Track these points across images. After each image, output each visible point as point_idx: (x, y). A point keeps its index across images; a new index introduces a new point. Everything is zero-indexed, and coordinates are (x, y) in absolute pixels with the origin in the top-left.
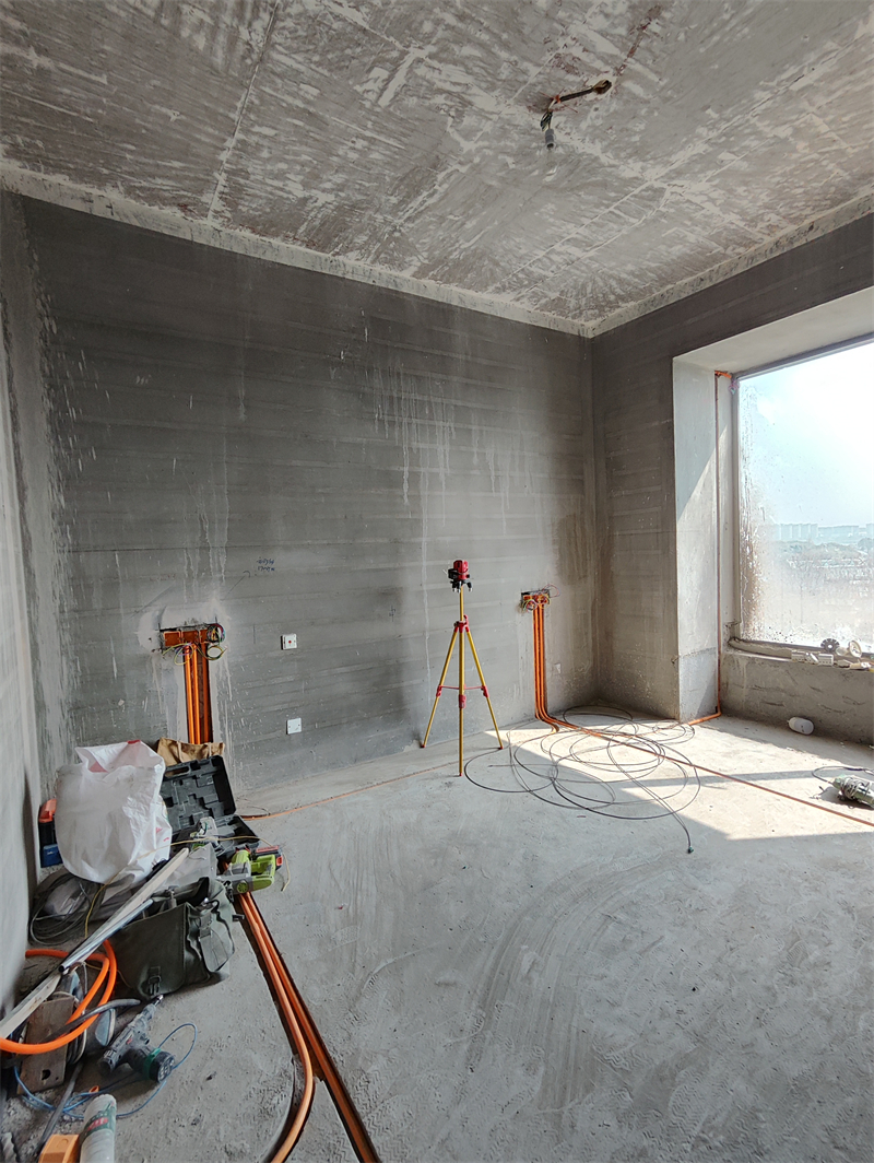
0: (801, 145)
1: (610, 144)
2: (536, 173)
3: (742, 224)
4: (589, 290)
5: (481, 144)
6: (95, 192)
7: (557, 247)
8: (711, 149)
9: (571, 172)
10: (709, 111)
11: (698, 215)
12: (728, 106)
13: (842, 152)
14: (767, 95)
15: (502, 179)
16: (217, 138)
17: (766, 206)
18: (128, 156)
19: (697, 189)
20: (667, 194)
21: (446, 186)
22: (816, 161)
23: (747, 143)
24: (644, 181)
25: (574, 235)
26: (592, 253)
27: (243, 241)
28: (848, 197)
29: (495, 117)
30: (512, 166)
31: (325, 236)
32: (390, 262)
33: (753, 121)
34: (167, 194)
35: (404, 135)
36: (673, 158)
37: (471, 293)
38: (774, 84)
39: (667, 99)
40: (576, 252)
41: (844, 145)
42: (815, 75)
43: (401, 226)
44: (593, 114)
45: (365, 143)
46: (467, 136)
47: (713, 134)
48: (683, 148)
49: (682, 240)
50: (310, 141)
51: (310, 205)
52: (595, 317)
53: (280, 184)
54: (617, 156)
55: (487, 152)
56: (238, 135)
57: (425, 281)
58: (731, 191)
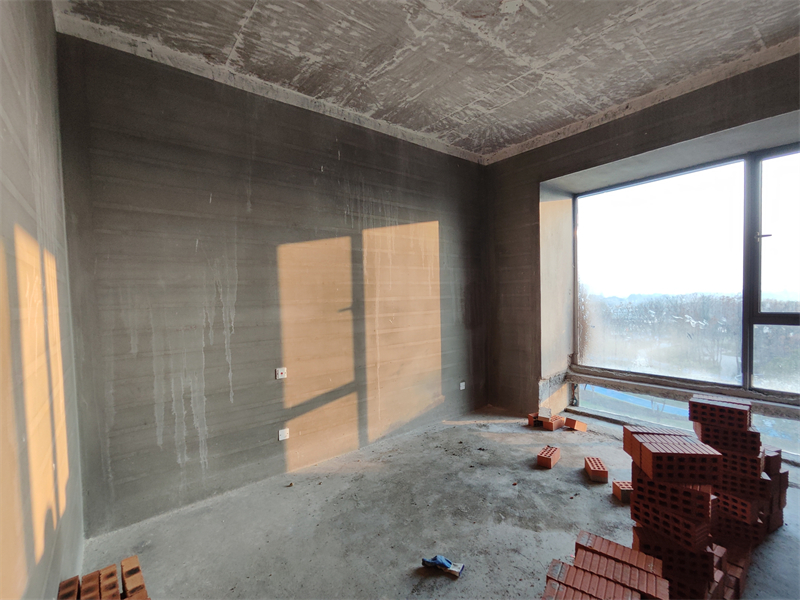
0: (628, 56)
1: (511, 44)
2: (463, 56)
3: (586, 101)
4: (488, 134)
5: (428, 33)
6: (139, 39)
7: (470, 105)
8: (574, 53)
9: (485, 58)
10: (576, 28)
11: (561, 93)
12: (588, 27)
13: (651, 62)
14: (612, 22)
15: (440, 58)
16: (239, 10)
17: (602, 92)
18: (168, 16)
19: (562, 77)
20: (544, 79)
21: (401, 59)
22: (635, 66)
23: (596, 51)
24: (530, 69)
25: (482, 99)
26: (492, 111)
27: (252, 83)
28: (651, 90)
29: (440, 17)
30: (447, 50)
31: (312, 84)
32: (357, 106)
33: (602, 38)
34: (195, 45)
35: (375, 21)
36: (550, 56)
37: (410, 131)
38: (617, 16)
39: (551, 18)
40: (482, 110)
41: (653, 58)
42: (643, 13)
43: (368, 82)
44: (504, 22)
45: (348, 24)
46: (420, 27)
47: (577, 43)
48: (557, 50)
49: (549, 108)
50: (308, 19)
51: (303, 63)
52: (489, 152)
53: (283, 46)
54: (516, 52)
55: (432, 39)
56: (255, 9)
57: (379, 121)
58: (582, 80)
